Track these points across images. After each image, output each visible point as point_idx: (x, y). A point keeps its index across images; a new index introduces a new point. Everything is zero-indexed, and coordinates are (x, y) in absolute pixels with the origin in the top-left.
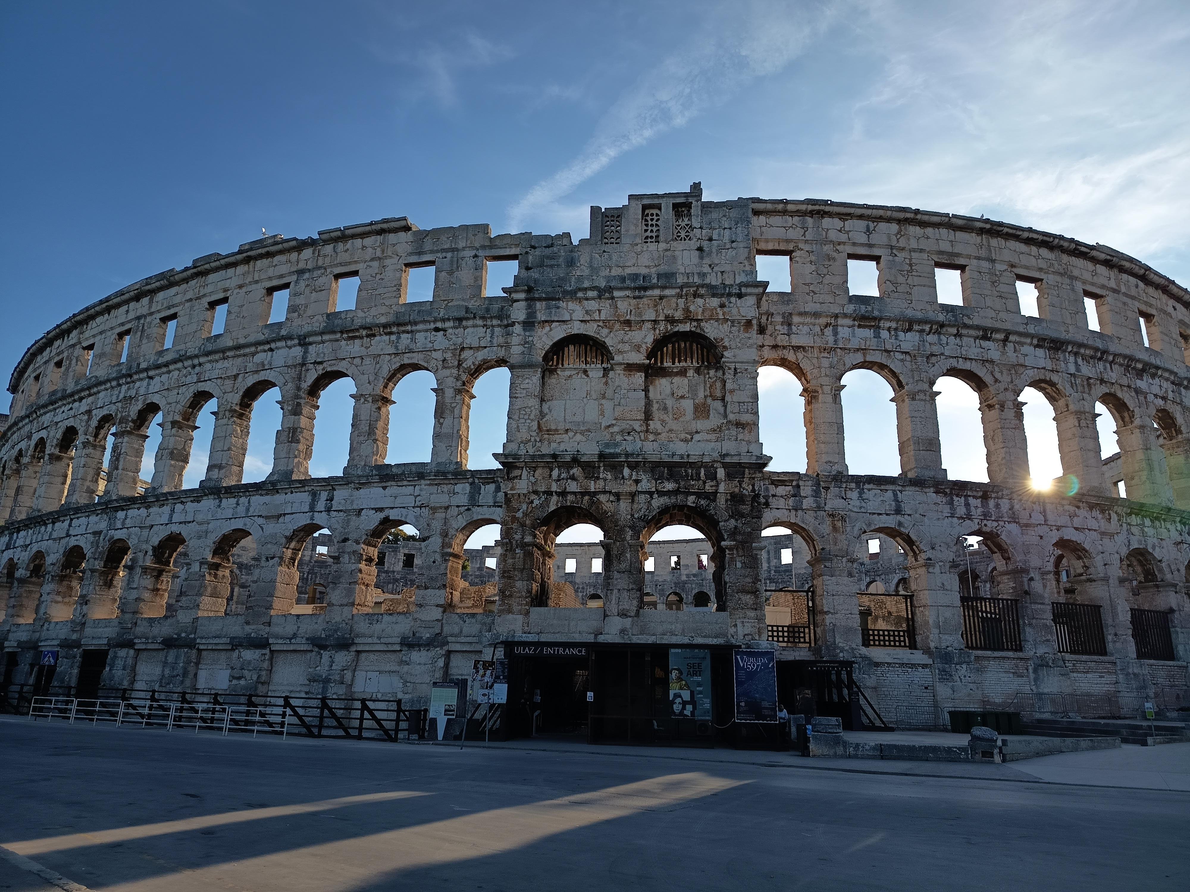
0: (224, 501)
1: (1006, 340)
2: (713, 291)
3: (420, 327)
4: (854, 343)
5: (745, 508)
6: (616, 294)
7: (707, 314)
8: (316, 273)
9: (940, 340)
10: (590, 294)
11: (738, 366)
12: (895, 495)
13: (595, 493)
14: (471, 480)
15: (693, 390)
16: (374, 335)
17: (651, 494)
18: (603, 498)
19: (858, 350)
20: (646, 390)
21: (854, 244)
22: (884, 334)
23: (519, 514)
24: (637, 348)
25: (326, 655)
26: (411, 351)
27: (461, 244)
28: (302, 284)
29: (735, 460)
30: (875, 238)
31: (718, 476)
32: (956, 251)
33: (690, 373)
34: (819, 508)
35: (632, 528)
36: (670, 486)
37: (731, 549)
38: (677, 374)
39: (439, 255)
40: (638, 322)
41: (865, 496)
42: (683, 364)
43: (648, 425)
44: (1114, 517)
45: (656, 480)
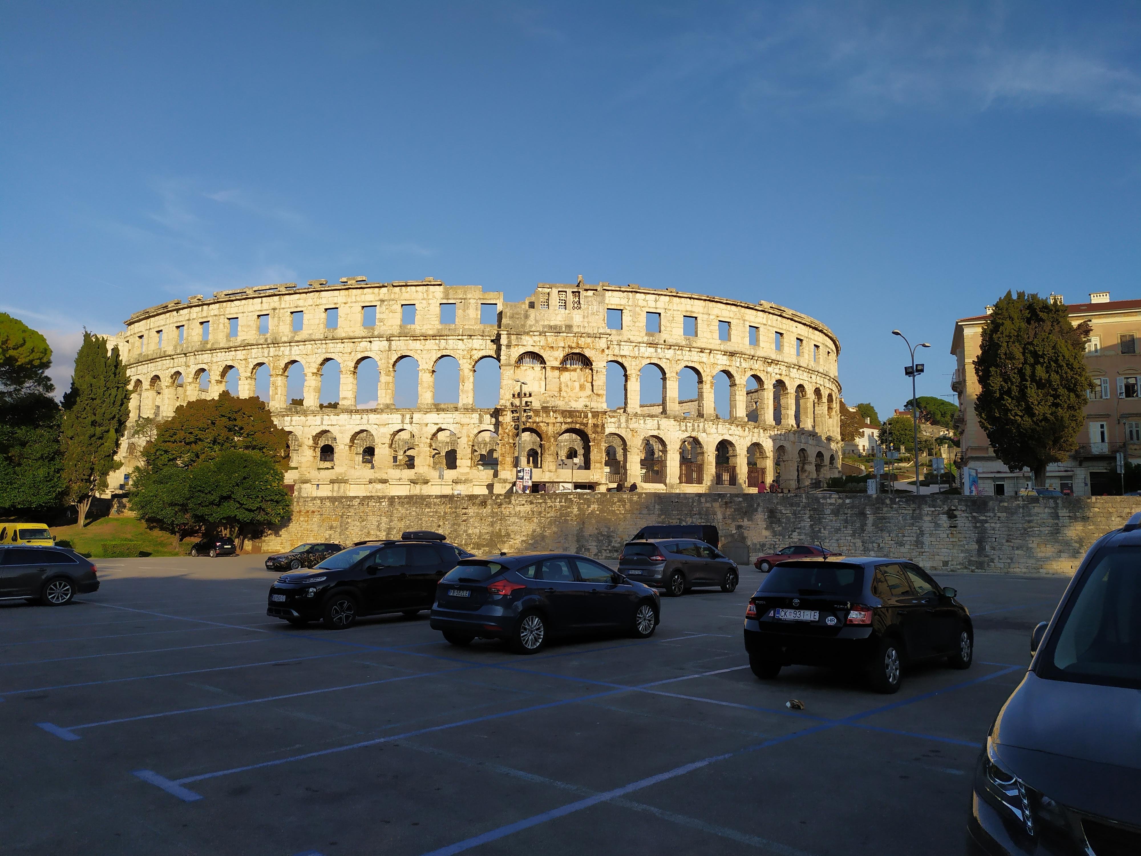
0: (353, 416)
1: (710, 353)
2: (589, 336)
3: (450, 338)
4: (647, 355)
5: (599, 430)
6: (547, 334)
7: (586, 346)
8: (391, 303)
9: (682, 353)
10: (536, 333)
11: (598, 369)
12: (658, 422)
13: (538, 423)
14: (479, 412)
15: (579, 379)
16: (427, 340)
17: (561, 423)
18: (541, 424)
19: (648, 358)
20: (559, 378)
21: (649, 307)
22: (659, 350)
23: (507, 431)
24: (556, 359)
25: (418, 486)
26: (446, 349)
27: (469, 296)
28: (384, 307)
29: (596, 410)
30: (659, 305)
31: (589, 416)
32: (693, 310)
33: (578, 370)
34: (627, 427)
35: (554, 437)
36: (569, 420)
37: (593, 446)
38: (572, 370)
39: (458, 300)
40: (557, 347)
41: (646, 422)
42: (575, 366)
43: (560, 394)
44: (747, 429)
45: (564, 417)
